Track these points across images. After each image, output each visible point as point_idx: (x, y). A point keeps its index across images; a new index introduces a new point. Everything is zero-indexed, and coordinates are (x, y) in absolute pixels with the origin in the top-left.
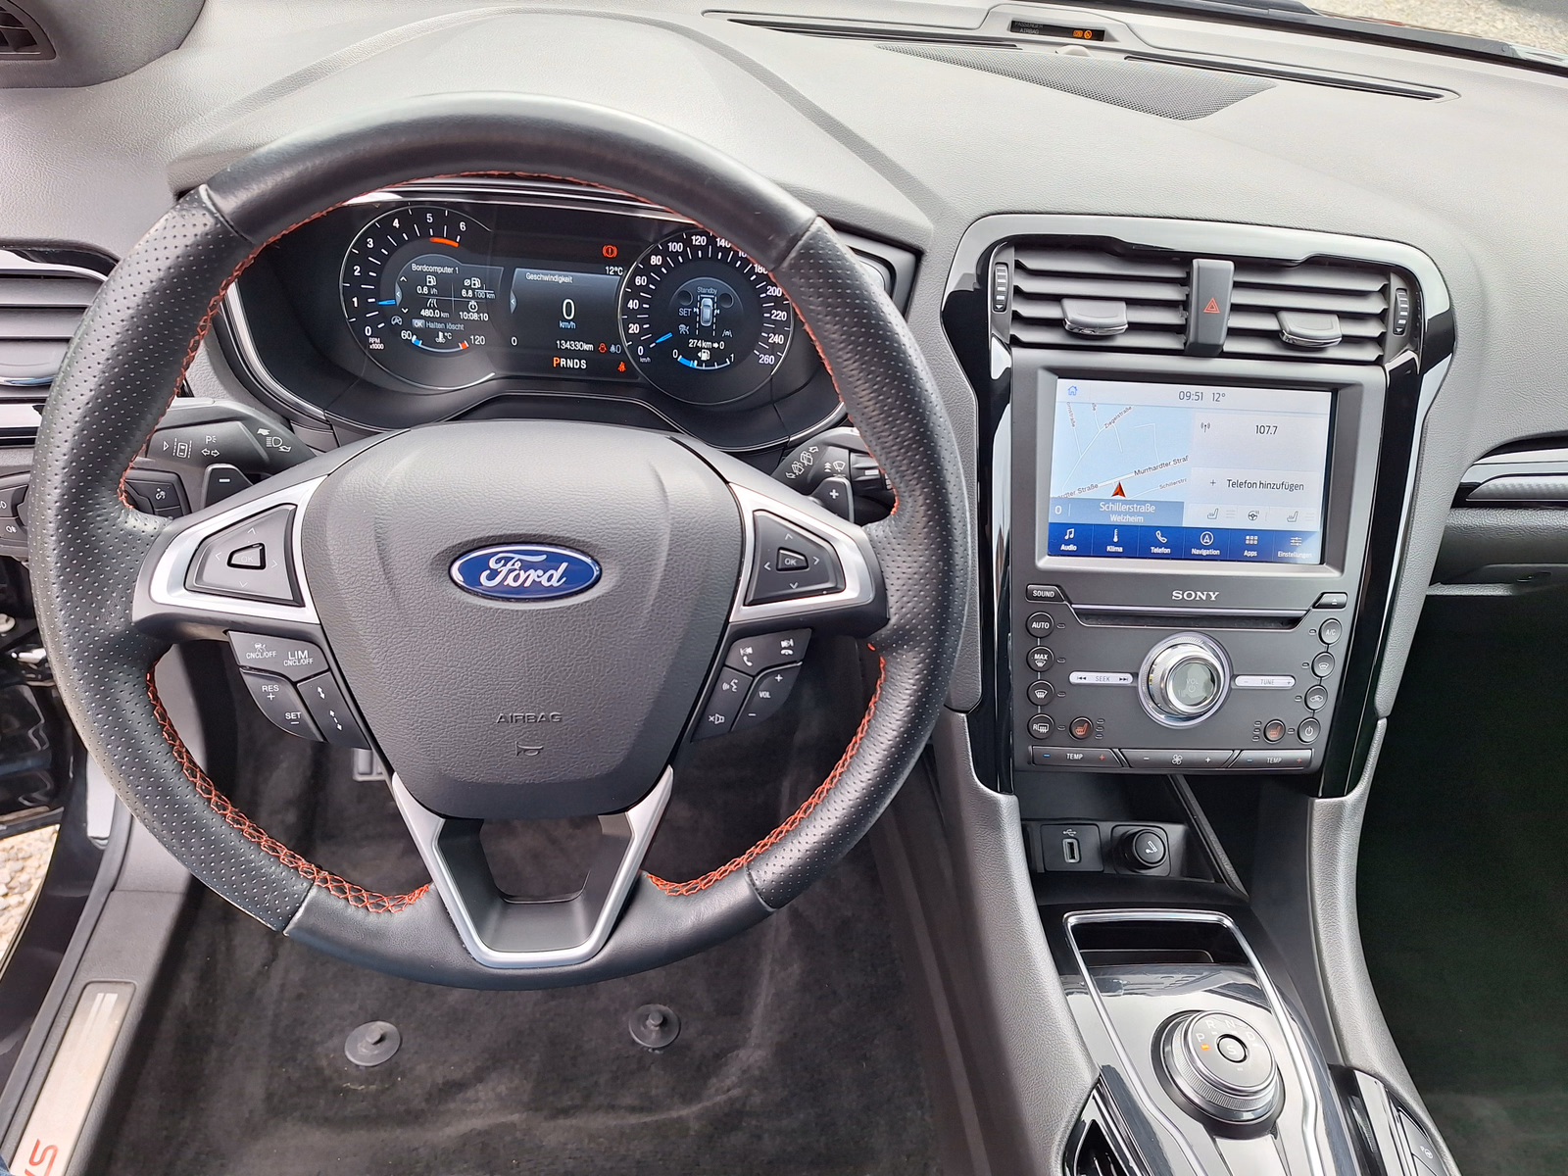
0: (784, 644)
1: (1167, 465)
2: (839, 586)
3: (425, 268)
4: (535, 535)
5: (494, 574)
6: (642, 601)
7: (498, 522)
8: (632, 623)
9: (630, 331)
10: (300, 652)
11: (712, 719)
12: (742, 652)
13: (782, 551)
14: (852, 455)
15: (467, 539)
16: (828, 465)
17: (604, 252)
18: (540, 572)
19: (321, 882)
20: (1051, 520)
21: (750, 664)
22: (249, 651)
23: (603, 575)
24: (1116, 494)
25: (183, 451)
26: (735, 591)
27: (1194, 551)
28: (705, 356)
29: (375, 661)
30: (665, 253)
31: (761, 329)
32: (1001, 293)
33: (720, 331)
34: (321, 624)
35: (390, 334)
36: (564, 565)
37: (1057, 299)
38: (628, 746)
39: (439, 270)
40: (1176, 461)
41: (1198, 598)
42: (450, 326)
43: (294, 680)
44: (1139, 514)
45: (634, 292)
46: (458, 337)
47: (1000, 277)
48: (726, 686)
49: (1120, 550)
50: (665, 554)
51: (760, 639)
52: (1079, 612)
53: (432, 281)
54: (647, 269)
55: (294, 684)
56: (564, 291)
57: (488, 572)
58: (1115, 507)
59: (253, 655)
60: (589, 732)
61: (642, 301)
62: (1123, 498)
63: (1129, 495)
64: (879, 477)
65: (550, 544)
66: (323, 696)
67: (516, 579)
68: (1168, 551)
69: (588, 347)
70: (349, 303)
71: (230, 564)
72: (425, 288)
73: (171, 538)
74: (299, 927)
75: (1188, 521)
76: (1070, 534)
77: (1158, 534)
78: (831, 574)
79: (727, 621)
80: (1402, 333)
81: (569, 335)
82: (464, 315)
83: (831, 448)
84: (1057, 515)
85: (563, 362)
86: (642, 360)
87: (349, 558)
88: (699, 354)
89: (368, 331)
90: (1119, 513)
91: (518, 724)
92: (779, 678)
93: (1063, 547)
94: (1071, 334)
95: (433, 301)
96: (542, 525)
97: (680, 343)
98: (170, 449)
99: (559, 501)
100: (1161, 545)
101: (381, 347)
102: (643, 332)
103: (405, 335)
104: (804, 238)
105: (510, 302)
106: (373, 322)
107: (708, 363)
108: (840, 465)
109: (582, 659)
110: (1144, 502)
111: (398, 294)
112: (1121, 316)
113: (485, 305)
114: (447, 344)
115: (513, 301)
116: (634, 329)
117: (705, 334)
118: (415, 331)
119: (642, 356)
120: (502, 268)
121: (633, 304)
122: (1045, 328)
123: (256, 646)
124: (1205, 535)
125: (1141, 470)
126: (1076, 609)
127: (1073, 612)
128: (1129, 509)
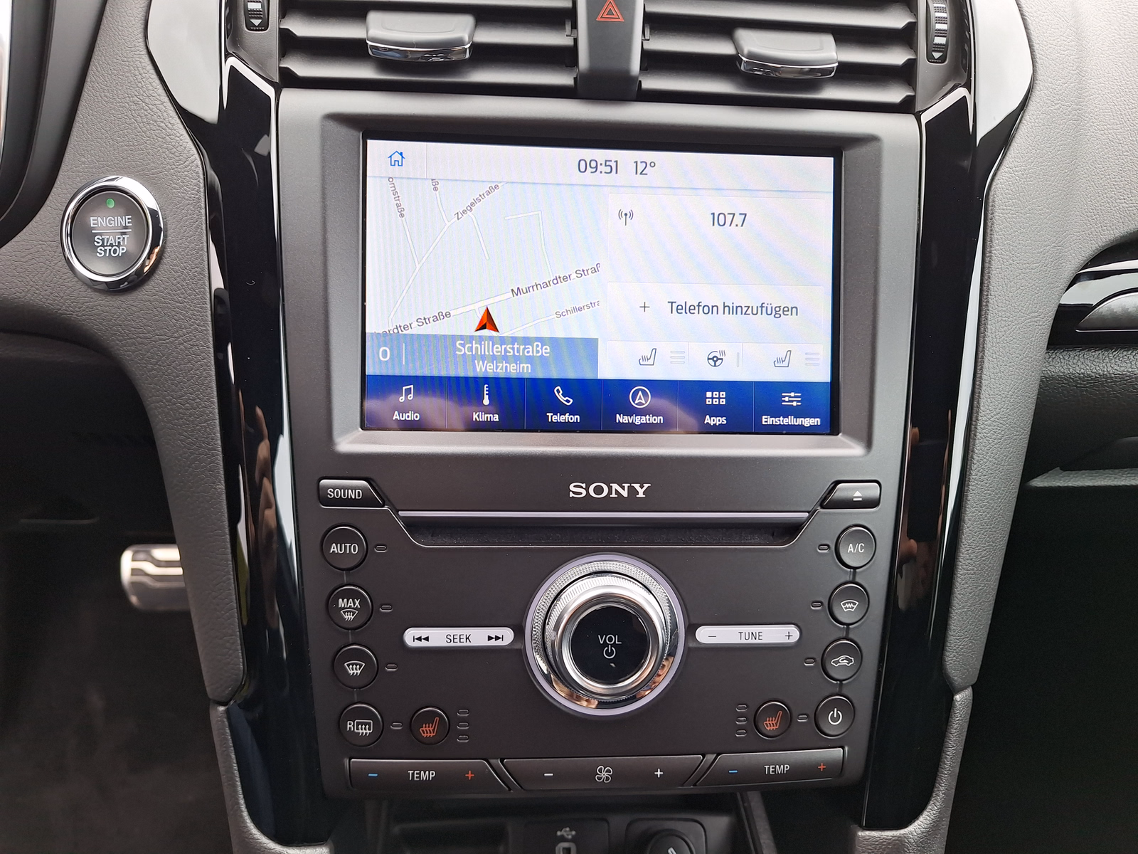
1: (566, 278)
20: (363, 367)
24: (482, 327)
27: (620, 419)
32: (256, 0)
37: (361, 12)
40: (582, 273)
44: (530, 360)
49: (495, 418)
52: (412, 524)
62: (494, 333)
63: (507, 328)
68: (576, 418)
75: (607, 370)
76: (407, 394)
77: (559, 392)
80: (942, 60)
84: (382, 361)
90: (490, 359)
93: (394, 416)
94: (383, 63)
100: (562, 409)
110: (527, 341)
122: (343, 60)
124: (638, 390)
125: (523, 287)
126: (404, 519)
127: (401, 524)
128: (506, 351)
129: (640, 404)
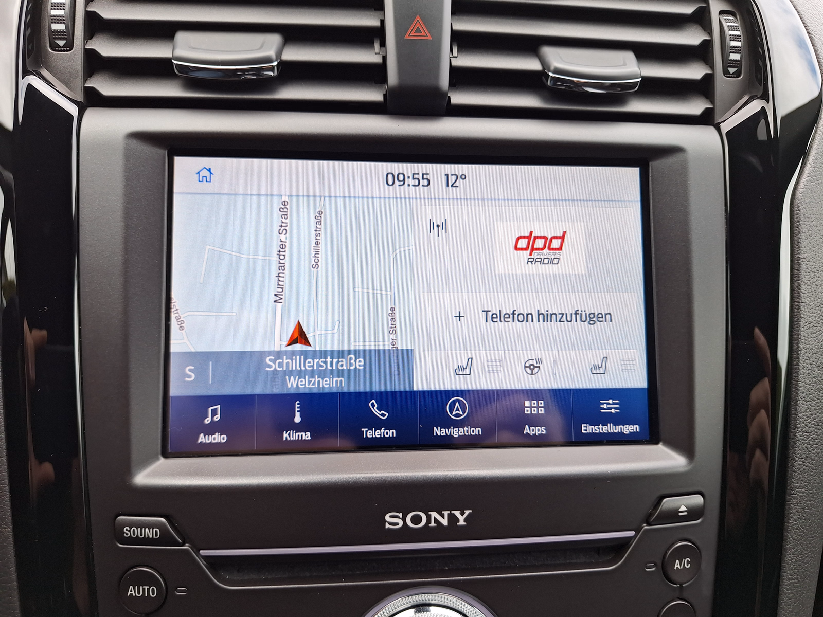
27: (438, 431)
32: (59, 20)
37: (168, 34)
49: (309, 438)
52: (215, 563)
58: (294, 364)
62: (305, 348)
68: (391, 433)
75: (423, 382)
76: (214, 415)
77: (373, 406)
80: (737, 74)
90: (302, 374)
93: (202, 439)
94: (189, 81)
100: (377, 424)
110: (342, 354)
122: (149, 79)
126: (206, 558)
127: (202, 564)
128: (318, 365)
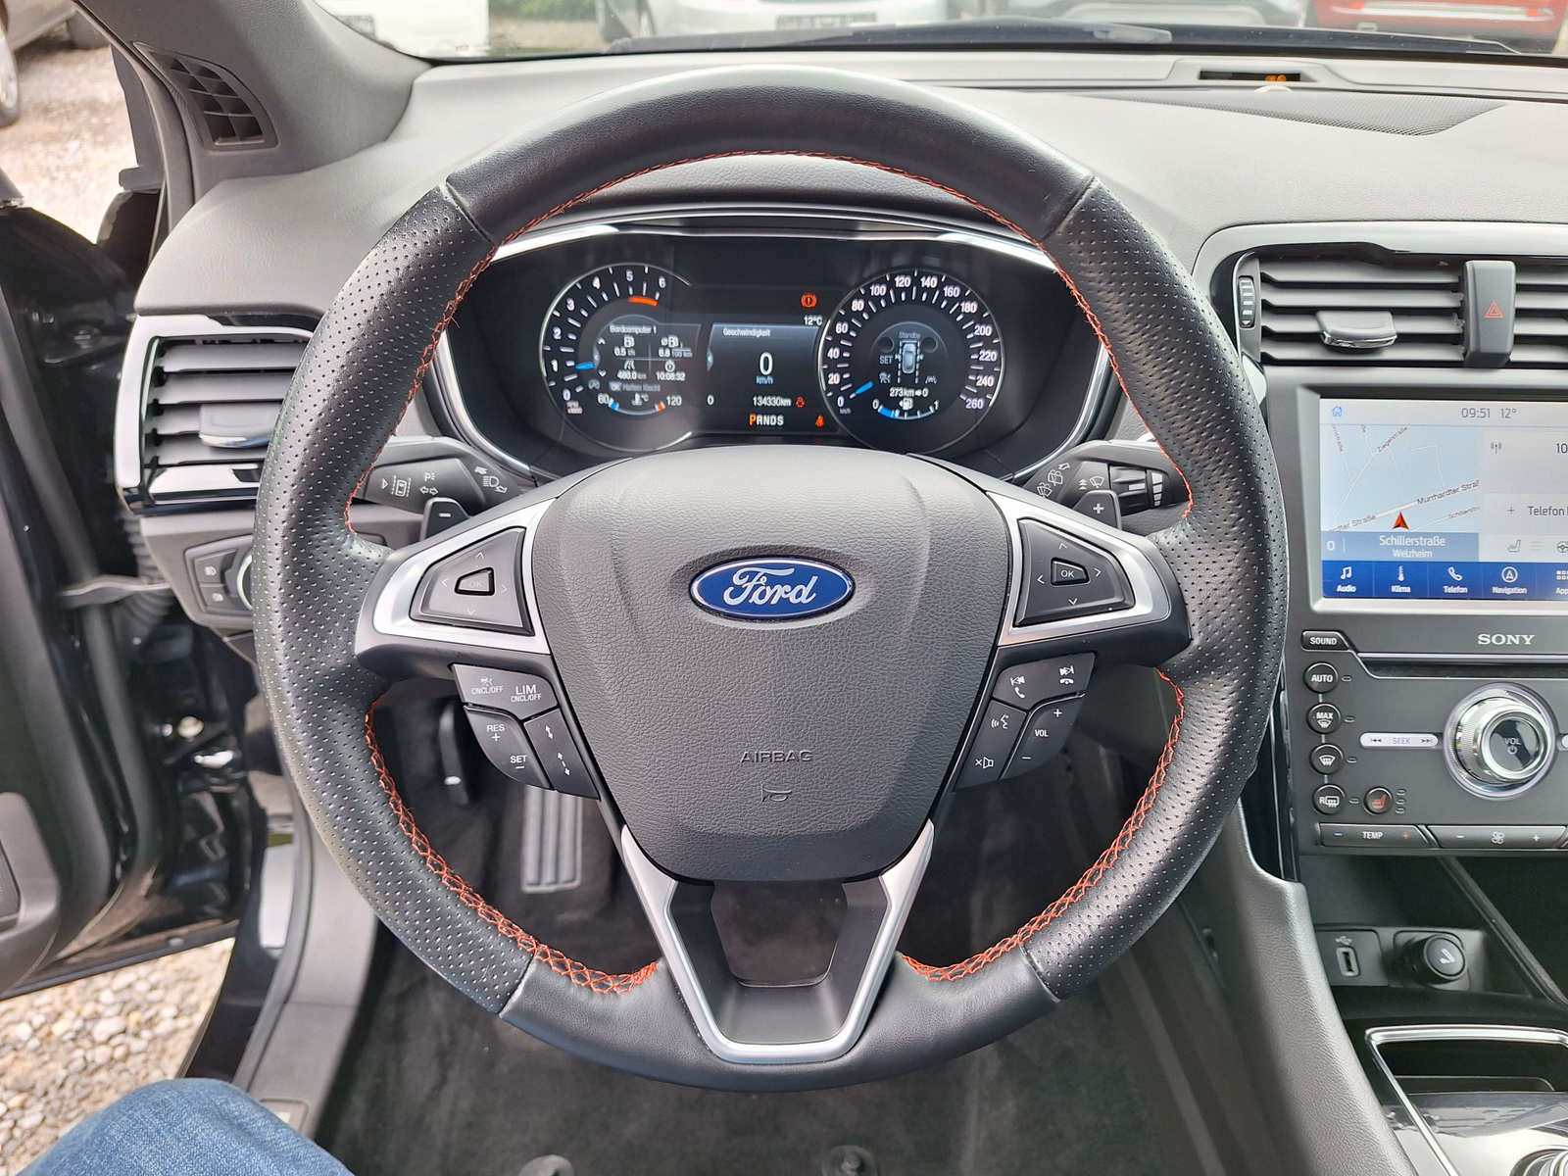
0: (1063, 672)
1: (1455, 491)
2: (1126, 602)
3: (623, 329)
4: (781, 547)
5: (738, 591)
6: (901, 619)
7: (742, 534)
8: (890, 644)
9: (830, 382)
10: (528, 687)
11: (979, 762)
12: (1013, 682)
13: (1056, 562)
14: (1111, 468)
15: (708, 553)
16: (1083, 482)
17: (804, 304)
18: (787, 588)
19: (540, 955)
20: (1325, 557)
21: (1022, 696)
22: (474, 685)
23: (857, 590)
24: (1398, 526)
25: (400, 489)
26: (1004, 610)
27: (1495, 590)
28: (907, 405)
29: (611, 692)
30: (868, 297)
31: (967, 371)
32: (1248, 307)
33: (923, 378)
34: (551, 654)
35: (587, 399)
36: (815, 579)
37: (1311, 312)
38: (887, 791)
39: (637, 330)
40: (1466, 487)
41: (1509, 643)
42: (647, 388)
43: (520, 718)
44: (1426, 548)
45: (835, 340)
46: (655, 398)
47: (1245, 291)
48: (994, 723)
49: (1408, 590)
50: (925, 564)
51: (1034, 665)
52: (1368, 663)
53: (630, 341)
54: (849, 316)
55: (521, 723)
56: (762, 345)
57: (732, 588)
58: (1398, 541)
59: (479, 691)
60: (842, 774)
61: (843, 349)
62: (1405, 530)
63: (1413, 525)
64: (1145, 491)
65: (797, 557)
66: (551, 736)
67: (762, 596)
68: (1464, 590)
69: (787, 402)
70: (549, 367)
71: (457, 591)
72: (623, 350)
73: (394, 568)
74: (516, 1010)
75: (1485, 556)
76: (1347, 573)
77: (1452, 572)
78: (1118, 589)
79: (995, 646)
81: (766, 391)
82: (661, 376)
83: (1085, 462)
84: (1330, 551)
85: (760, 420)
86: (842, 411)
87: (584, 577)
88: (901, 404)
89: (567, 395)
90: (1403, 548)
91: (764, 764)
92: (1058, 713)
93: (1340, 588)
94: (1331, 348)
95: (630, 363)
96: (788, 536)
97: (881, 392)
98: (389, 488)
99: (804, 511)
100: (1455, 584)
101: (579, 411)
102: (843, 382)
103: (602, 399)
104: (1084, 197)
105: (706, 359)
106: (571, 386)
107: (911, 412)
108: (1099, 481)
109: (835, 687)
110: (1432, 535)
111: (596, 357)
112: (1386, 327)
113: (681, 364)
114: (645, 406)
115: (710, 359)
116: (834, 379)
117: (908, 382)
118: (612, 394)
119: (843, 407)
120: (700, 325)
121: (834, 353)
122: (1300, 344)
123: (483, 680)
124: (1507, 570)
125: (1425, 497)
126: (1361, 658)
127: (1360, 661)
128: (1415, 543)
129: (1510, 579)
